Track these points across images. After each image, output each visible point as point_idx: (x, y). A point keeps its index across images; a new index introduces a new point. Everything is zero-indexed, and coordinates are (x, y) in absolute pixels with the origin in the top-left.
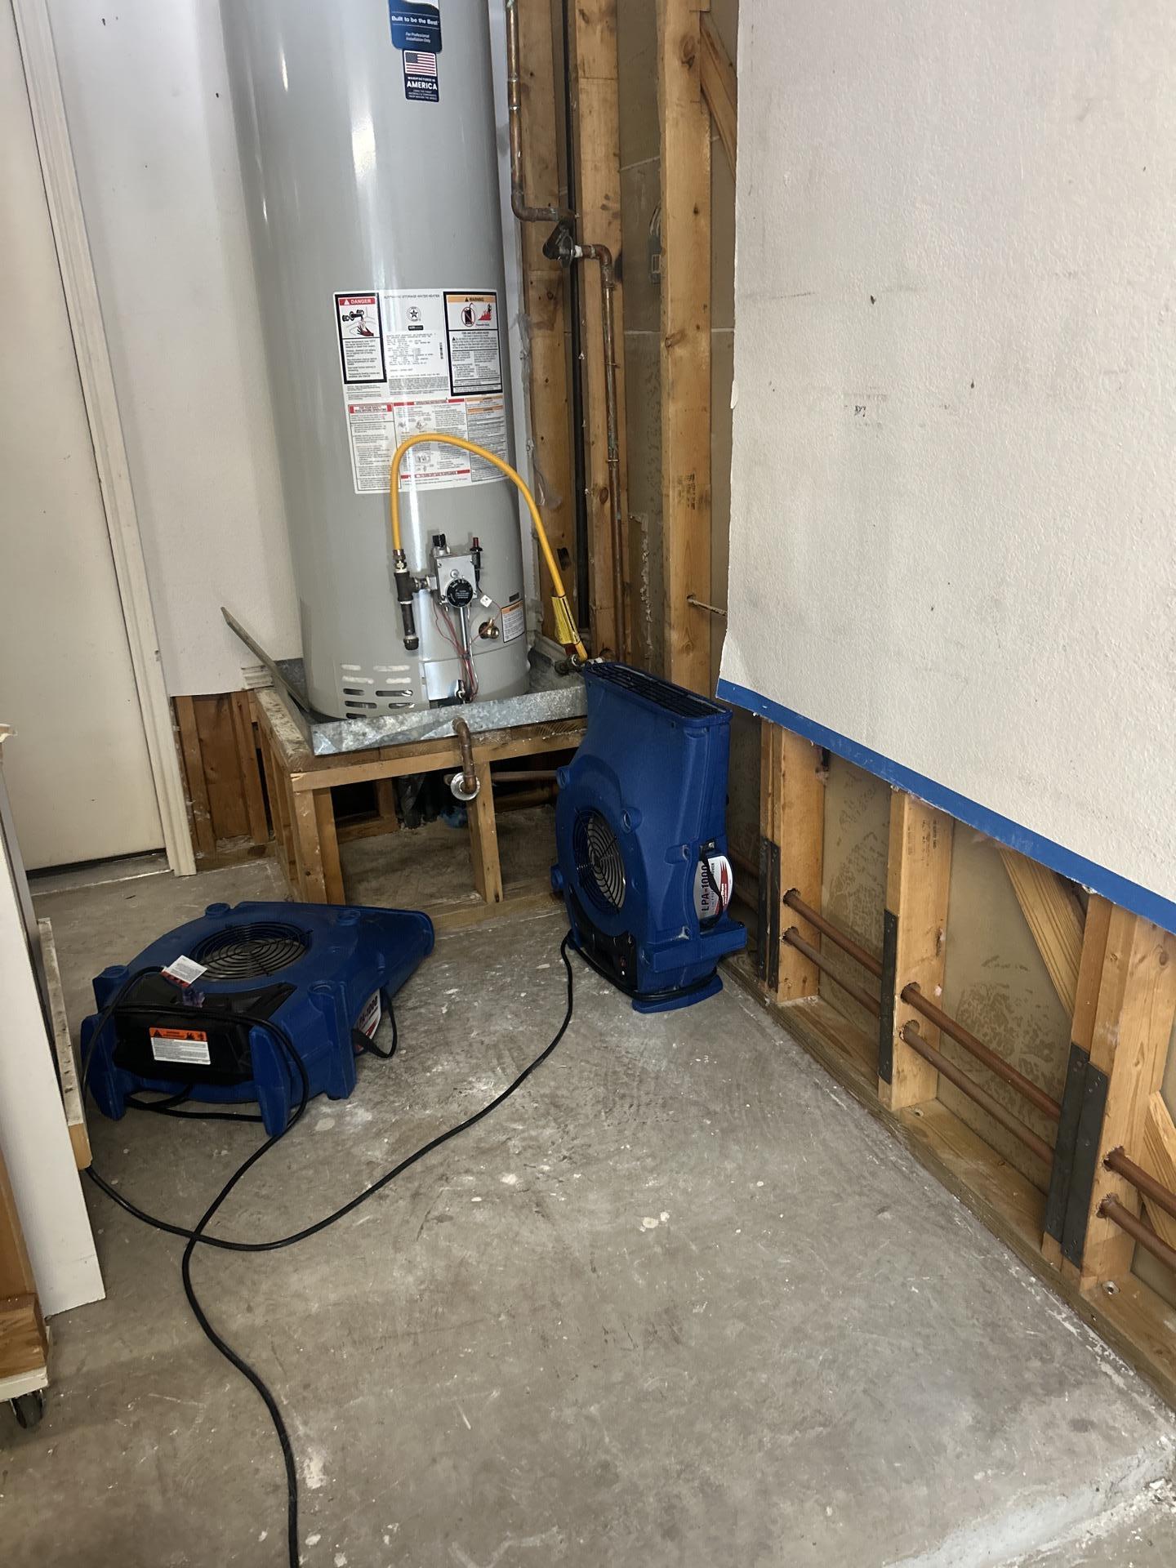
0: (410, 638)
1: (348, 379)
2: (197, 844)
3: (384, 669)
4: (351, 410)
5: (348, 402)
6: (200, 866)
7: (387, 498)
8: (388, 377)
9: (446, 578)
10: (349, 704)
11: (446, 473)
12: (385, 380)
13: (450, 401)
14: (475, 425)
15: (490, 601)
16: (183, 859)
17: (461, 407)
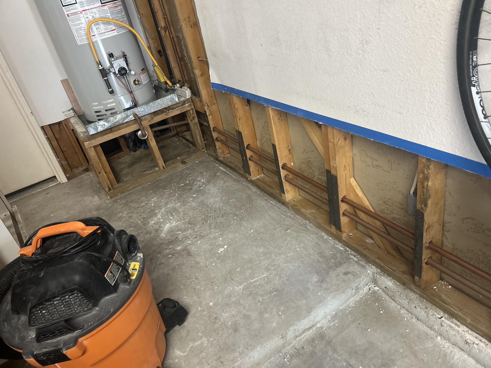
0: (110, 90)
1: (64, 5)
2: (65, 172)
3: (105, 102)
4: (68, 16)
5: (66, 13)
6: (68, 179)
7: (89, 43)
8: (77, 2)
9: (116, 68)
10: (98, 116)
11: (107, 32)
12: (76, 3)
13: (102, 6)
14: (113, 13)
15: (134, 72)
16: (62, 178)
17: (106, 8)
